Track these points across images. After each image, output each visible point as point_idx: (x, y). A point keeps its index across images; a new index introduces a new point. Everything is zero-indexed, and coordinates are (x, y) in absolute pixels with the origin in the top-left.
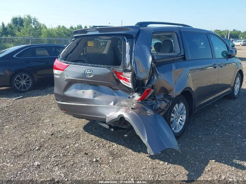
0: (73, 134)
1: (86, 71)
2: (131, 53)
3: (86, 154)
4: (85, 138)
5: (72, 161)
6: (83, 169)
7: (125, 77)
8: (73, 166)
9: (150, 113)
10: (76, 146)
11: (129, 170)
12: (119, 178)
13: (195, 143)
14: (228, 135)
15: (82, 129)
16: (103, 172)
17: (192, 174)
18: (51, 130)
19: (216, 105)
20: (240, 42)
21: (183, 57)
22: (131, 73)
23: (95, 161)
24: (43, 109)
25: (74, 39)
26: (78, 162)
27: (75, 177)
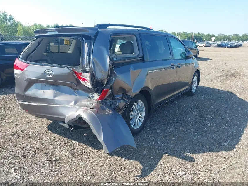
0: (36, 133)
1: (46, 71)
2: (89, 54)
3: (46, 153)
4: (47, 137)
5: (30, 161)
6: (41, 170)
7: (84, 78)
8: (31, 166)
9: (108, 112)
10: (37, 145)
11: (87, 167)
12: (76, 176)
13: (153, 138)
14: (183, 129)
15: (45, 128)
16: (61, 171)
17: (146, 168)
18: (13, 130)
19: (176, 102)
20: (203, 43)
21: (142, 58)
22: (89, 73)
23: (54, 161)
24: (9, 108)
25: (35, 38)
26: (36, 162)
27: (31, 178)
